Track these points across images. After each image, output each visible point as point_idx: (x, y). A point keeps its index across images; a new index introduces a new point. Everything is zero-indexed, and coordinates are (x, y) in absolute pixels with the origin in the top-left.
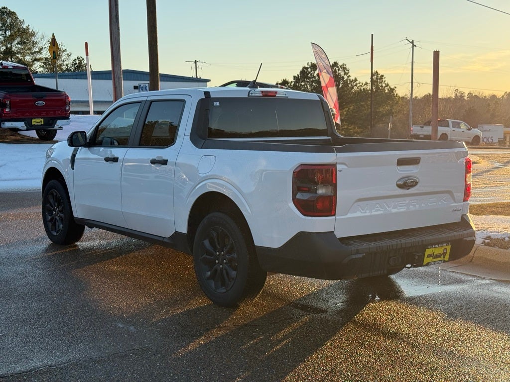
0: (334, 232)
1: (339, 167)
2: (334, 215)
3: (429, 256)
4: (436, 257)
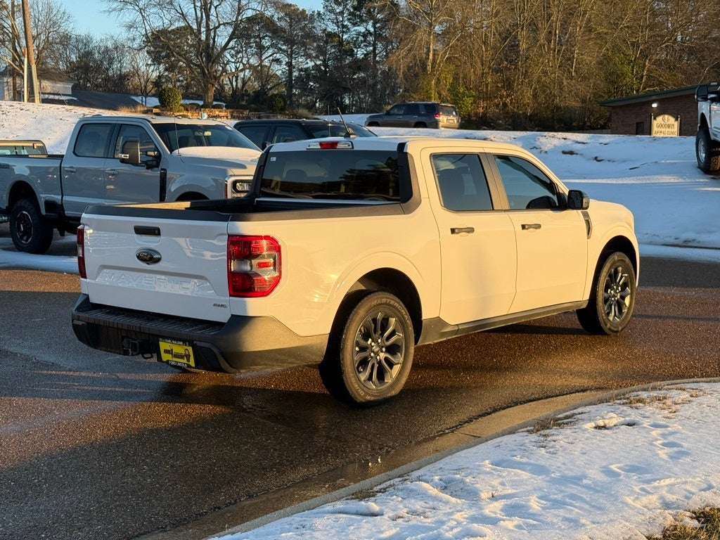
0: (88, 295)
2: (86, 277)
3: (166, 351)
4: (177, 356)
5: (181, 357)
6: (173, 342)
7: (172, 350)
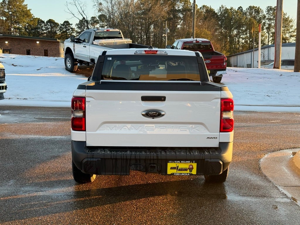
0: (86, 141)
1: (87, 99)
2: (85, 130)
3: (172, 168)
4: (181, 170)
5: (186, 170)
6: (182, 162)
7: (178, 167)
